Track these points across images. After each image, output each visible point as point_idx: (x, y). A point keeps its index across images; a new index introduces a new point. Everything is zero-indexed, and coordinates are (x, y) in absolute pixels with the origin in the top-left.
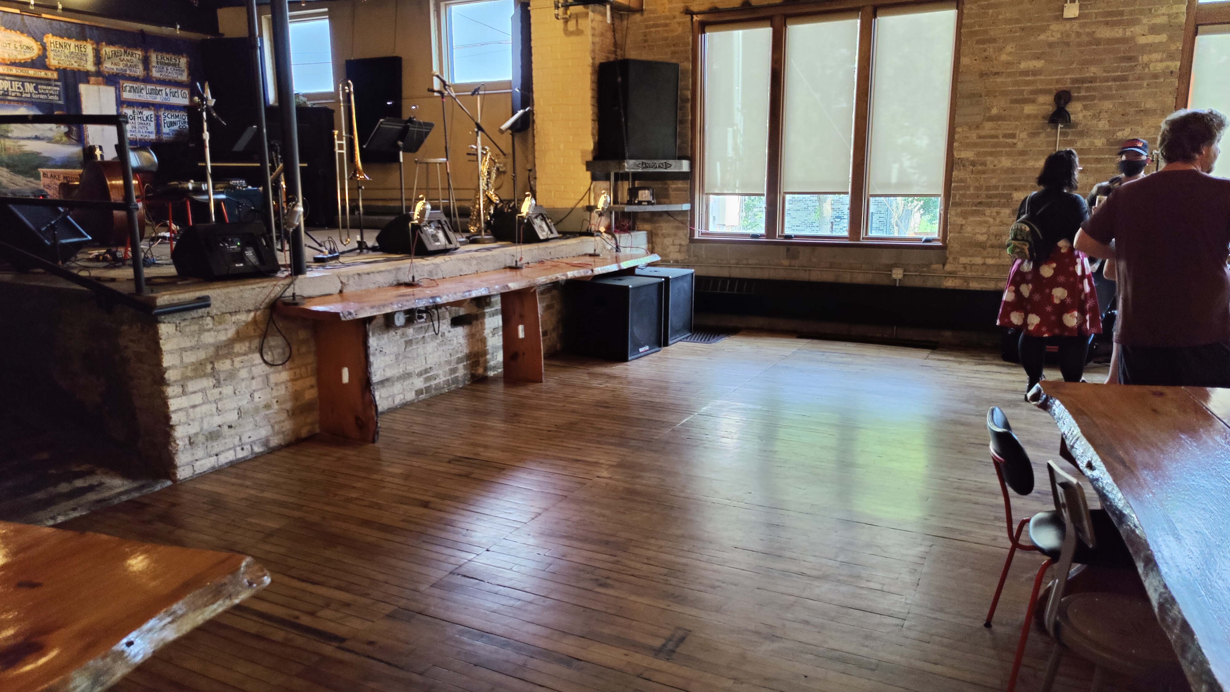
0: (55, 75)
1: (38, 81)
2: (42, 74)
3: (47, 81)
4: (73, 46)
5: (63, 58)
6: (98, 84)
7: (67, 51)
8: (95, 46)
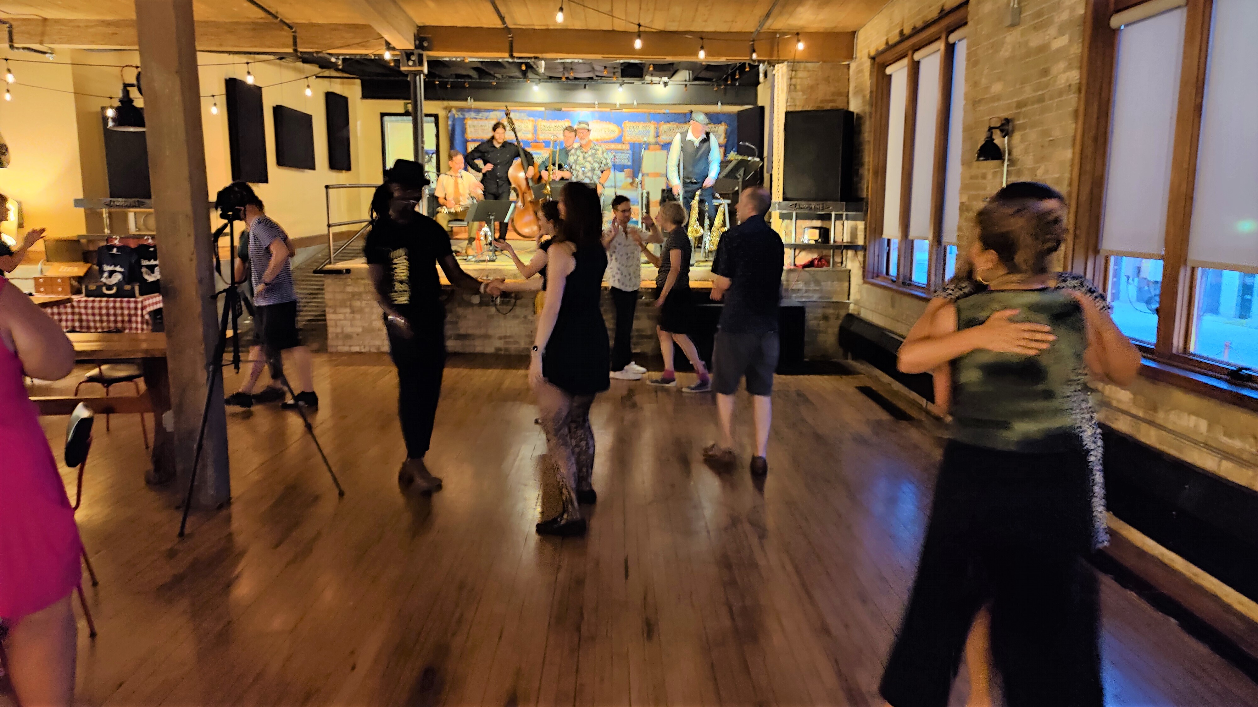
0: (628, 147)
1: (616, 151)
2: (619, 146)
3: (622, 151)
4: (641, 126)
5: (634, 135)
6: (655, 150)
7: (636, 131)
8: (656, 125)
